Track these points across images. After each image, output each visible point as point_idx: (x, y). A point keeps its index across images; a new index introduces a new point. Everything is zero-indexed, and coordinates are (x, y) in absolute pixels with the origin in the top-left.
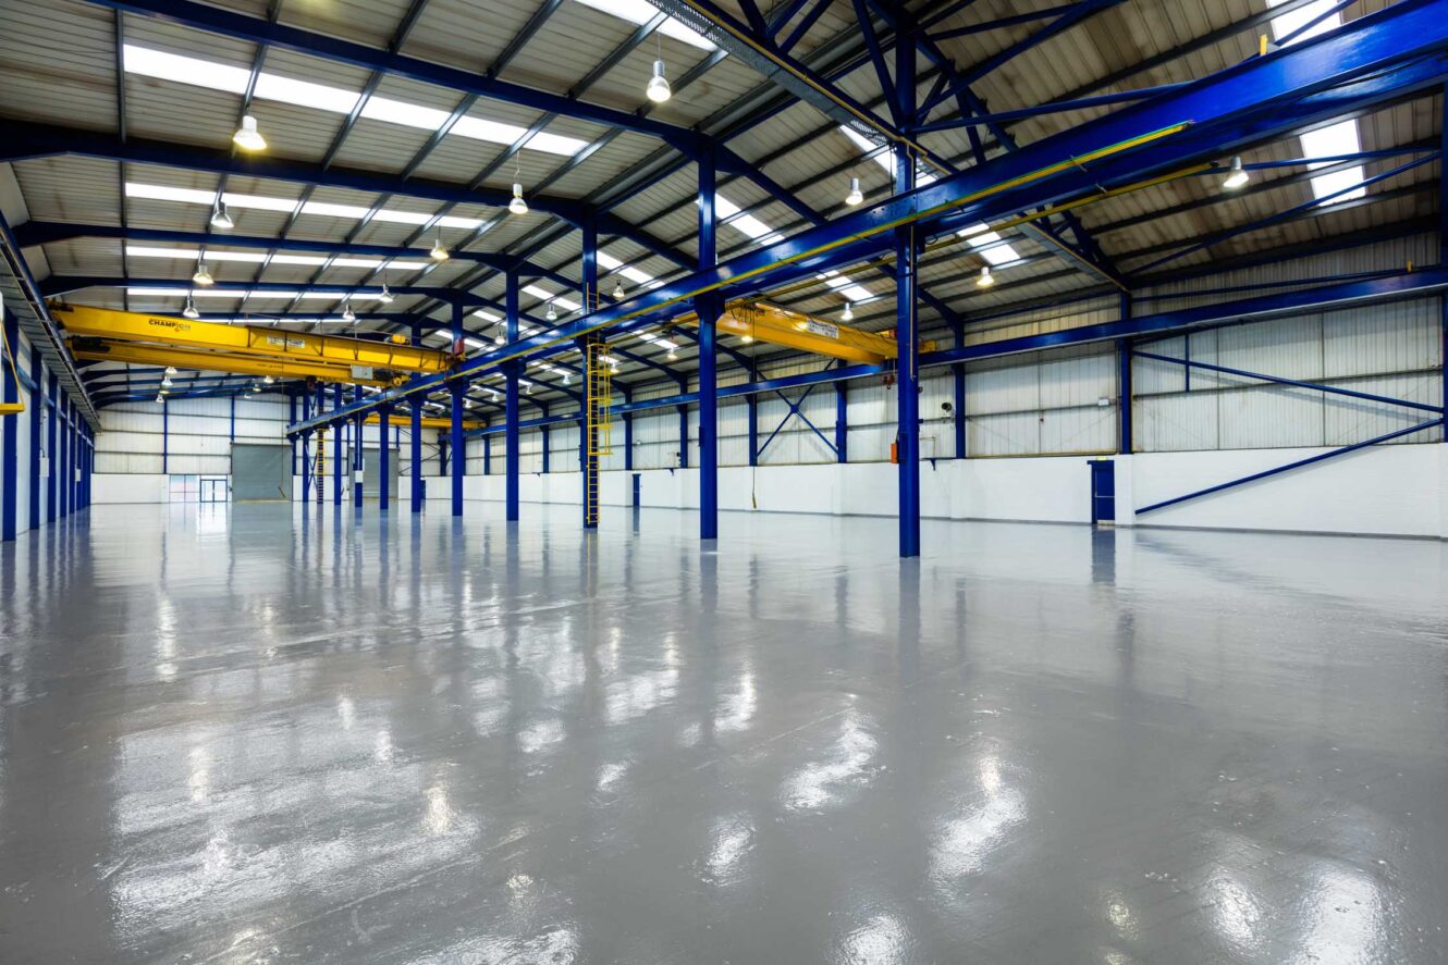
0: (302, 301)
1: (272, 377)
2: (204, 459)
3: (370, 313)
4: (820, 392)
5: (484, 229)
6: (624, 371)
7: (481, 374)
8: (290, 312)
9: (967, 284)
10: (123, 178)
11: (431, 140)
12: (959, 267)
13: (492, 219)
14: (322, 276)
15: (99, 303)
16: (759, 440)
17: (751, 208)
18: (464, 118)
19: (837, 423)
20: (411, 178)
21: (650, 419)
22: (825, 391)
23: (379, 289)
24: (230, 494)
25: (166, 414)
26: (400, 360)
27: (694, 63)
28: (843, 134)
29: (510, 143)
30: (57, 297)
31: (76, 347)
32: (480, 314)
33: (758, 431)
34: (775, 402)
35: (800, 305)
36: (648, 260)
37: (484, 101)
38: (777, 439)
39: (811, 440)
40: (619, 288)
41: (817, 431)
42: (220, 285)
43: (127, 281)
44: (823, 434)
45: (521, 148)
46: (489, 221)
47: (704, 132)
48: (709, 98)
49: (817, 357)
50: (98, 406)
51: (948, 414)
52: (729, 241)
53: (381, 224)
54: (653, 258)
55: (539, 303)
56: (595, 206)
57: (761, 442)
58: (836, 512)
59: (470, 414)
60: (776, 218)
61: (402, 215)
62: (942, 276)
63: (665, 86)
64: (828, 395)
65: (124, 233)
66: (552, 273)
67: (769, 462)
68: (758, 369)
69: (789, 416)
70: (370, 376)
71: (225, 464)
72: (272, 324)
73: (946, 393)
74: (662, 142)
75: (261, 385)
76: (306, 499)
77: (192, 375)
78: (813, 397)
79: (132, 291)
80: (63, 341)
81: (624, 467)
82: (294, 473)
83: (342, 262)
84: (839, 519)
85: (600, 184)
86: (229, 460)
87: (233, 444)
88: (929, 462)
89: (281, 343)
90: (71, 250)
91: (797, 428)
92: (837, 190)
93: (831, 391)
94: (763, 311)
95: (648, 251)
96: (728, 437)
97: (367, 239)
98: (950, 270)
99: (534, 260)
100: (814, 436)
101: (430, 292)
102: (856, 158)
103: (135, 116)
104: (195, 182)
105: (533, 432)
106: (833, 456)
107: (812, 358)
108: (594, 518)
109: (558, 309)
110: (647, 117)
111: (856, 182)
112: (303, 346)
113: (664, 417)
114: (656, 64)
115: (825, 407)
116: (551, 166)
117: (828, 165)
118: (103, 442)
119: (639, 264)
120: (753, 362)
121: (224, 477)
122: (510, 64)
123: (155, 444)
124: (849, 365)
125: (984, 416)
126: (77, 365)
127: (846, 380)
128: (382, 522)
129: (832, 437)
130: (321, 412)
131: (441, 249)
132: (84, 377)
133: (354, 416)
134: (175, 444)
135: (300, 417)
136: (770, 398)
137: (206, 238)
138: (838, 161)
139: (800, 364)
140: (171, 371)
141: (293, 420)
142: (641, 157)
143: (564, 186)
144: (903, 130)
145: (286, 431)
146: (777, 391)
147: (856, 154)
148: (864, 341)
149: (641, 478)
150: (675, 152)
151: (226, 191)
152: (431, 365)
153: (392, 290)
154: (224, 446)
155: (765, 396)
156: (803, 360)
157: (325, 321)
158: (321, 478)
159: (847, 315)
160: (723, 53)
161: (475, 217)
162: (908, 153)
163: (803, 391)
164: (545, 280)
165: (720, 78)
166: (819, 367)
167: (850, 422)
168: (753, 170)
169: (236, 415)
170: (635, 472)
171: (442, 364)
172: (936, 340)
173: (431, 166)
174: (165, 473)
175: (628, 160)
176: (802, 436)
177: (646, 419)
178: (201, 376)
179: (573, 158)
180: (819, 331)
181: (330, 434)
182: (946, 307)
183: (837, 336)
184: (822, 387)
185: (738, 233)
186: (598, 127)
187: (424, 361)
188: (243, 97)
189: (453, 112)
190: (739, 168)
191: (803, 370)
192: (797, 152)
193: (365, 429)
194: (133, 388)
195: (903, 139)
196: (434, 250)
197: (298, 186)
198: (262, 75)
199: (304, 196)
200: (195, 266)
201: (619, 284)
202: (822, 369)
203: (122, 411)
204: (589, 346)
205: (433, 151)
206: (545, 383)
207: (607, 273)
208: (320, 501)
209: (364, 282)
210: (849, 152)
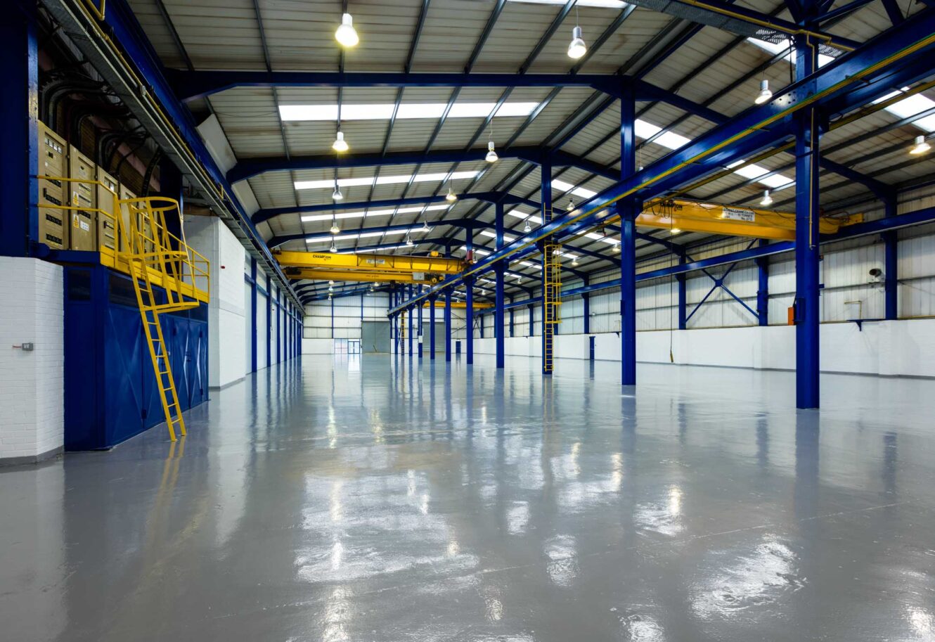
0: (387, 237)
1: (378, 283)
2: (349, 330)
3: (422, 240)
4: (742, 268)
5: (479, 177)
6: (582, 263)
7: (482, 272)
8: (381, 244)
9: (899, 155)
10: (293, 179)
11: (439, 124)
12: (888, 141)
13: (483, 169)
14: (393, 220)
15: (295, 249)
16: (687, 309)
17: (670, 126)
18: (455, 105)
19: (758, 293)
20: (430, 151)
21: (602, 296)
22: (748, 267)
23: (422, 225)
24: (361, 349)
25: (333, 306)
26: (436, 267)
27: (610, 22)
28: (750, 43)
29: (486, 115)
30: (277, 248)
31: (288, 273)
32: (484, 233)
33: (687, 302)
34: (701, 278)
35: (722, 198)
36: (592, 181)
37: (465, 90)
38: (702, 308)
39: (734, 309)
40: (571, 204)
41: (739, 300)
42: (343, 232)
43: (305, 236)
44: (745, 302)
45: (493, 117)
46: (482, 171)
47: (626, 74)
48: (627, 45)
49: (740, 239)
50: (304, 304)
51: (877, 280)
52: (654, 156)
53: (419, 184)
54: (595, 179)
55: (520, 221)
56: (550, 147)
57: (689, 311)
58: (755, 367)
59: (485, 299)
60: (694, 130)
61: (430, 176)
62: (868, 152)
63: (582, 45)
64: (750, 270)
65: (299, 209)
66: (526, 200)
67: (696, 326)
68: (687, 253)
69: (714, 288)
70: (423, 278)
71: (358, 333)
72: (374, 252)
73: (875, 260)
74: (594, 90)
75: (374, 288)
76: (396, 353)
77: (342, 284)
78: (736, 272)
79: (309, 241)
80: (282, 270)
81: (583, 331)
82: (391, 338)
83: (403, 210)
84: (760, 372)
85: (552, 131)
86: (360, 330)
87: (362, 322)
88: (855, 324)
89: (373, 262)
90: (279, 222)
91: (721, 298)
92: (749, 94)
93: (752, 266)
94: (681, 206)
95: (591, 174)
96: (662, 308)
97: (414, 194)
98: (878, 145)
99: (513, 192)
100: (737, 304)
101: (454, 223)
102: (766, 62)
103: (292, 145)
104: (324, 176)
105: (524, 309)
106: (755, 320)
107: (735, 241)
108: (550, 367)
109: (532, 224)
110: (578, 74)
111: (766, 83)
112: (384, 263)
113: (612, 294)
114: (575, 30)
115: (748, 280)
116: (516, 125)
117: (738, 75)
118: (308, 322)
119: (585, 185)
120: (682, 248)
121: (358, 340)
122: (477, 60)
123: (327, 322)
124: (770, 243)
125: (920, 279)
126: (291, 283)
127: (767, 256)
128: (431, 367)
129: (753, 305)
130: (403, 301)
131: (452, 194)
132: (295, 289)
133: (417, 303)
134: (337, 322)
135: (393, 305)
136: (698, 276)
137: (334, 207)
138: (747, 69)
139: (724, 247)
140: (331, 283)
141: (390, 307)
142: (580, 105)
143: (526, 138)
144: (803, 23)
145: (387, 313)
146: (703, 270)
147: (765, 58)
148: (782, 220)
149: (595, 339)
150: (604, 96)
151: (339, 178)
152: (453, 269)
153: (430, 224)
154: (358, 323)
155: (693, 274)
156: (727, 242)
157: (400, 247)
158: (403, 340)
159: (767, 201)
160: (633, 7)
161: (473, 170)
162: (808, 43)
163: (727, 268)
164: (523, 205)
165: (634, 28)
166: (742, 247)
167: (770, 291)
168: (669, 96)
169: (364, 305)
170: (591, 335)
171: (460, 267)
172: (863, 213)
173: (442, 141)
174: (333, 338)
175: (569, 109)
176: (726, 305)
177: (599, 297)
178: (346, 284)
179: (530, 116)
180: (735, 217)
181: (407, 314)
182: (875, 181)
183: (753, 219)
184: (745, 263)
185: (661, 148)
186: (544, 90)
187: (449, 266)
188: (337, 121)
189: (448, 103)
190: (656, 95)
191: (727, 251)
192: (707, 71)
193: (424, 310)
194: (318, 293)
195: (802, 31)
196: (448, 195)
197: (372, 168)
198: (342, 106)
199: (377, 174)
200: (332, 222)
201: (571, 201)
202: (745, 248)
203: (314, 305)
204: (545, 247)
205: (440, 132)
206: (530, 276)
207: (562, 194)
208: (403, 354)
209: (416, 222)
210: (758, 59)
